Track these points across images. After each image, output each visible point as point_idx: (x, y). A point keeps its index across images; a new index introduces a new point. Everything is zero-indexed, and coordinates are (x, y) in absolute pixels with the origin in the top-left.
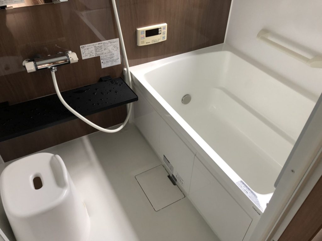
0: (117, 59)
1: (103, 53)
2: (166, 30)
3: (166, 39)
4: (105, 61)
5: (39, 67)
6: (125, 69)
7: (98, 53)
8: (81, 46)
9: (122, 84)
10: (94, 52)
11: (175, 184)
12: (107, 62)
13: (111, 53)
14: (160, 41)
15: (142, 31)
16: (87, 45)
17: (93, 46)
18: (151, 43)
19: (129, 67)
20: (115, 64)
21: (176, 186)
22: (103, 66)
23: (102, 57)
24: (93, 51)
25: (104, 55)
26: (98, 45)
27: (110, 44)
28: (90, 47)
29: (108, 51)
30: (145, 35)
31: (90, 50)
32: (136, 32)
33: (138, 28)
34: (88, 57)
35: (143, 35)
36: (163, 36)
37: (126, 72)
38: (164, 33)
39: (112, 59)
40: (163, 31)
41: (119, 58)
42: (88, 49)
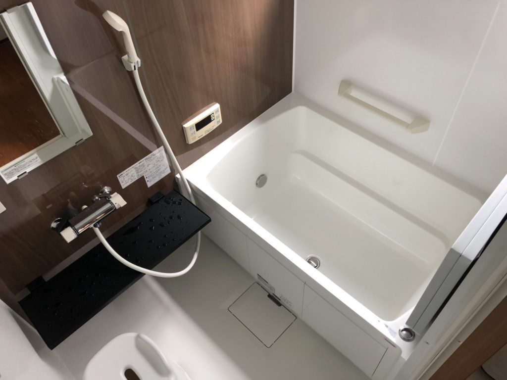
0: (165, 169)
1: (147, 171)
2: (220, 113)
3: (221, 122)
4: (151, 178)
5: (80, 231)
6: (178, 176)
7: (140, 174)
8: (118, 176)
9: (182, 201)
10: (136, 174)
11: (279, 304)
12: (154, 178)
13: (156, 167)
14: (215, 128)
15: (191, 128)
16: (125, 171)
17: (133, 169)
18: (204, 135)
19: (182, 170)
20: (163, 176)
21: (282, 306)
22: (149, 184)
23: (146, 175)
24: (133, 174)
25: (148, 171)
26: (139, 165)
27: (153, 157)
28: (129, 172)
29: (153, 165)
30: (195, 129)
31: (130, 175)
32: (183, 130)
33: (184, 124)
34: (130, 183)
35: (193, 131)
36: (218, 120)
37: (180, 180)
38: (218, 117)
39: (160, 171)
40: (217, 115)
41: (167, 168)
42: (127, 175)
